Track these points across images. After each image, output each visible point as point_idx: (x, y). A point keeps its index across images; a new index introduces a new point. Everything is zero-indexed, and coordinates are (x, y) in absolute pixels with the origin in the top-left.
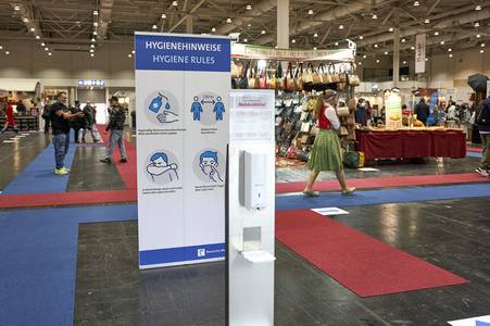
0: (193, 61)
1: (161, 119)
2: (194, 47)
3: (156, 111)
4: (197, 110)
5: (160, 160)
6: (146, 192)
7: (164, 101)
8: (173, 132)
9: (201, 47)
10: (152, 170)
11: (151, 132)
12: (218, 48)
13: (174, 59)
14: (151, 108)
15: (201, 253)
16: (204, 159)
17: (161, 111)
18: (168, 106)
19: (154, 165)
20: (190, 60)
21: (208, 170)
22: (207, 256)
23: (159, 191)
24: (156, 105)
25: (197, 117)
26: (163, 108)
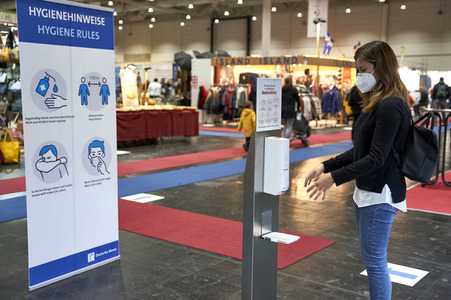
0: (79, 34)
1: (49, 105)
2: (79, 18)
3: (43, 94)
4: (84, 92)
5: (50, 153)
6: (36, 194)
7: (51, 83)
8: (61, 119)
9: (87, 19)
10: (42, 166)
11: (39, 120)
12: (101, 22)
13: (60, 31)
14: (38, 90)
15: (91, 257)
16: (93, 149)
17: (48, 95)
18: (55, 89)
19: (43, 160)
20: (75, 34)
21: (96, 161)
22: (97, 260)
23: (49, 191)
24: (43, 87)
25: (84, 101)
26: (50, 91)
